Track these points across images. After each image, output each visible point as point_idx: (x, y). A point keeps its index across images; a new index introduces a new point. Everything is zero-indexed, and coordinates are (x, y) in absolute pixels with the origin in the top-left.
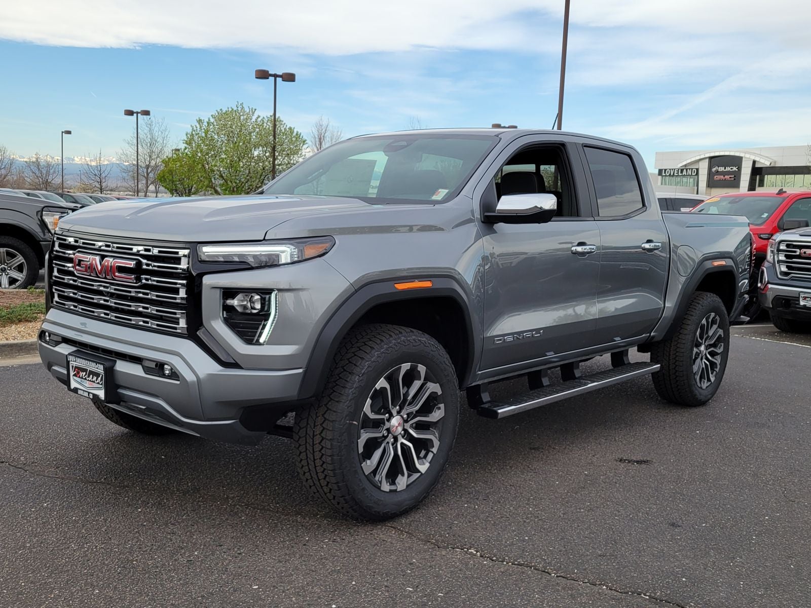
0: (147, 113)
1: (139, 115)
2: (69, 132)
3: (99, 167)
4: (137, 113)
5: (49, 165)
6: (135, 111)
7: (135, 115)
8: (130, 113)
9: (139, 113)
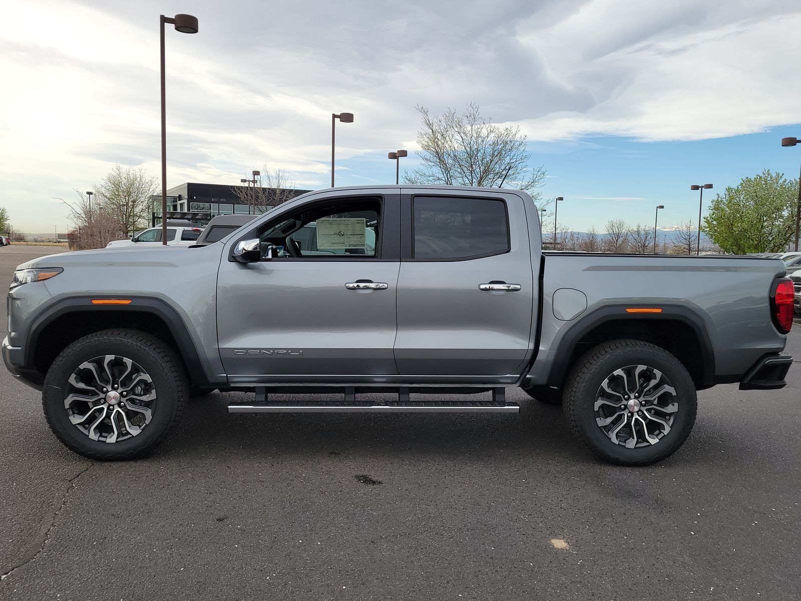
0: (710, 186)
1: (703, 188)
2: (662, 207)
3: (689, 232)
4: (702, 187)
5: (647, 234)
6: (700, 186)
7: (700, 189)
8: (696, 188)
9: (704, 187)
